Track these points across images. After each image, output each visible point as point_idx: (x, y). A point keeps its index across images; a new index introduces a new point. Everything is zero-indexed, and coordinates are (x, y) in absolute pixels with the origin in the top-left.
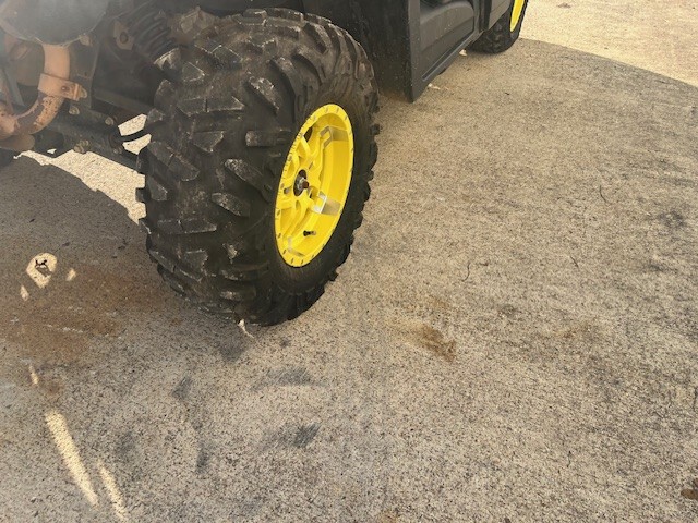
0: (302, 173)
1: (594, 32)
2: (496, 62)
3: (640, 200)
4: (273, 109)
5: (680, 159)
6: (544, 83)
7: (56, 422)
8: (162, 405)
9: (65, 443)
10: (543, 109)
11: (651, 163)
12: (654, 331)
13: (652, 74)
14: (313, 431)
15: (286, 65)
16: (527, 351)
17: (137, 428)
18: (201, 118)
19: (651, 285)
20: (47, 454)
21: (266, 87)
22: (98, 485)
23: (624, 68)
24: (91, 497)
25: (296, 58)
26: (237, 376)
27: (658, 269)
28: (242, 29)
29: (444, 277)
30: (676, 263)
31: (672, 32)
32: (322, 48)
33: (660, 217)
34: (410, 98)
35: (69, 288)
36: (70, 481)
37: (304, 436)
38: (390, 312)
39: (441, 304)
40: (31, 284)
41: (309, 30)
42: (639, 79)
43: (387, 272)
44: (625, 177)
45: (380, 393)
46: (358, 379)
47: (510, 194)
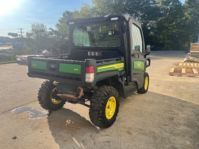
0: (109, 106)
1: (163, 90)
2: (143, 95)
3: (166, 116)
4: (106, 96)
5: (175, 111)
6: (152, 98)
7: (74, 139)
8: (88, 137)
9: (75, 141)
10: (151, 103)
11: (169, 111)
12: (164, 133)
13: (173, 97)
14: (110, 141)
15: (108, 91)
16: (143, 134)
17: (85, 140)
18: (98, 96)
19: (165, 127)
20: (73, 142)
21: (106, 93)
22: (80, 145)
23: (167, 96)
24: (80, 146)
25: (109, 91)
26: (98, 135)
27: (167, 125)
28: (103, 88)
29: (131, 125)
30: (170, 125)
31: (179, 90)
32: (112, 90)
33: (169, 119)
34: (125, 98)
35: (73, 124)
36: (77, 144)
37: (109, 142)
38: (122, 129)
39: (130, 128)
40: (67, 123)
41: (110, 88)
42: (170, 98)
43: (122, 124)
44: (164, 113)
45: (120, 138)
46: (117, 136)
47: (143, 115)
